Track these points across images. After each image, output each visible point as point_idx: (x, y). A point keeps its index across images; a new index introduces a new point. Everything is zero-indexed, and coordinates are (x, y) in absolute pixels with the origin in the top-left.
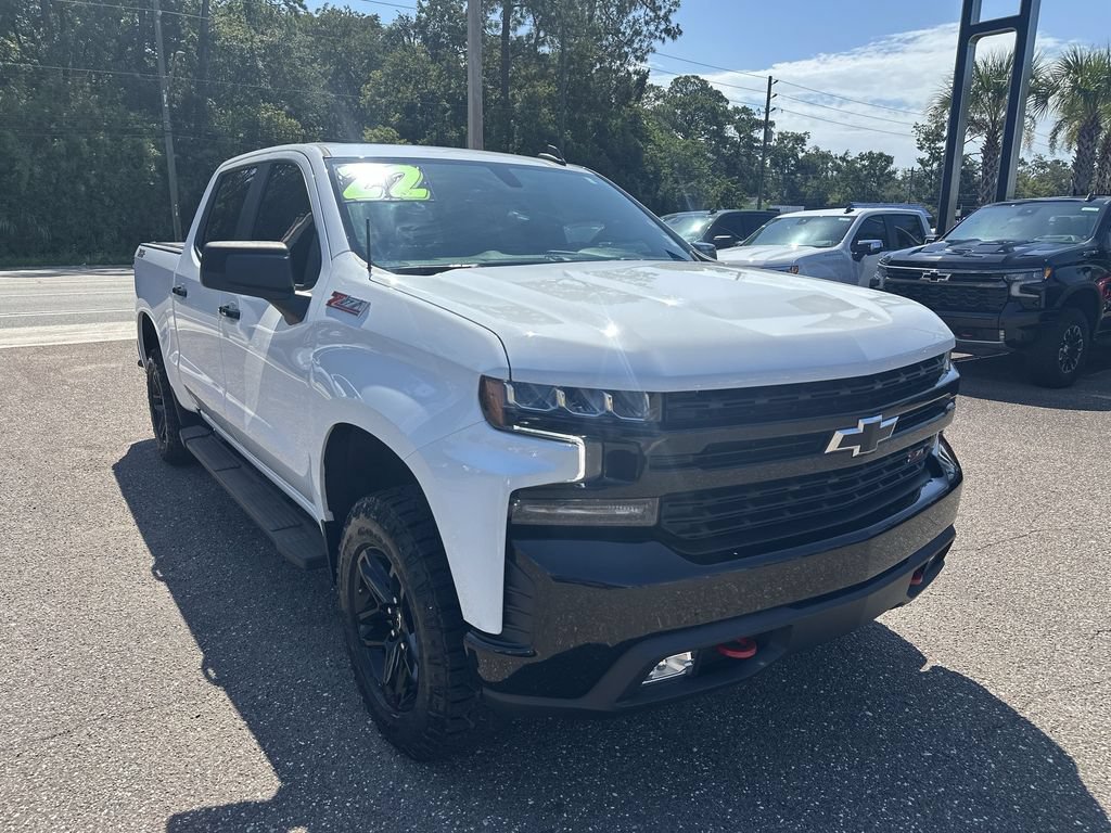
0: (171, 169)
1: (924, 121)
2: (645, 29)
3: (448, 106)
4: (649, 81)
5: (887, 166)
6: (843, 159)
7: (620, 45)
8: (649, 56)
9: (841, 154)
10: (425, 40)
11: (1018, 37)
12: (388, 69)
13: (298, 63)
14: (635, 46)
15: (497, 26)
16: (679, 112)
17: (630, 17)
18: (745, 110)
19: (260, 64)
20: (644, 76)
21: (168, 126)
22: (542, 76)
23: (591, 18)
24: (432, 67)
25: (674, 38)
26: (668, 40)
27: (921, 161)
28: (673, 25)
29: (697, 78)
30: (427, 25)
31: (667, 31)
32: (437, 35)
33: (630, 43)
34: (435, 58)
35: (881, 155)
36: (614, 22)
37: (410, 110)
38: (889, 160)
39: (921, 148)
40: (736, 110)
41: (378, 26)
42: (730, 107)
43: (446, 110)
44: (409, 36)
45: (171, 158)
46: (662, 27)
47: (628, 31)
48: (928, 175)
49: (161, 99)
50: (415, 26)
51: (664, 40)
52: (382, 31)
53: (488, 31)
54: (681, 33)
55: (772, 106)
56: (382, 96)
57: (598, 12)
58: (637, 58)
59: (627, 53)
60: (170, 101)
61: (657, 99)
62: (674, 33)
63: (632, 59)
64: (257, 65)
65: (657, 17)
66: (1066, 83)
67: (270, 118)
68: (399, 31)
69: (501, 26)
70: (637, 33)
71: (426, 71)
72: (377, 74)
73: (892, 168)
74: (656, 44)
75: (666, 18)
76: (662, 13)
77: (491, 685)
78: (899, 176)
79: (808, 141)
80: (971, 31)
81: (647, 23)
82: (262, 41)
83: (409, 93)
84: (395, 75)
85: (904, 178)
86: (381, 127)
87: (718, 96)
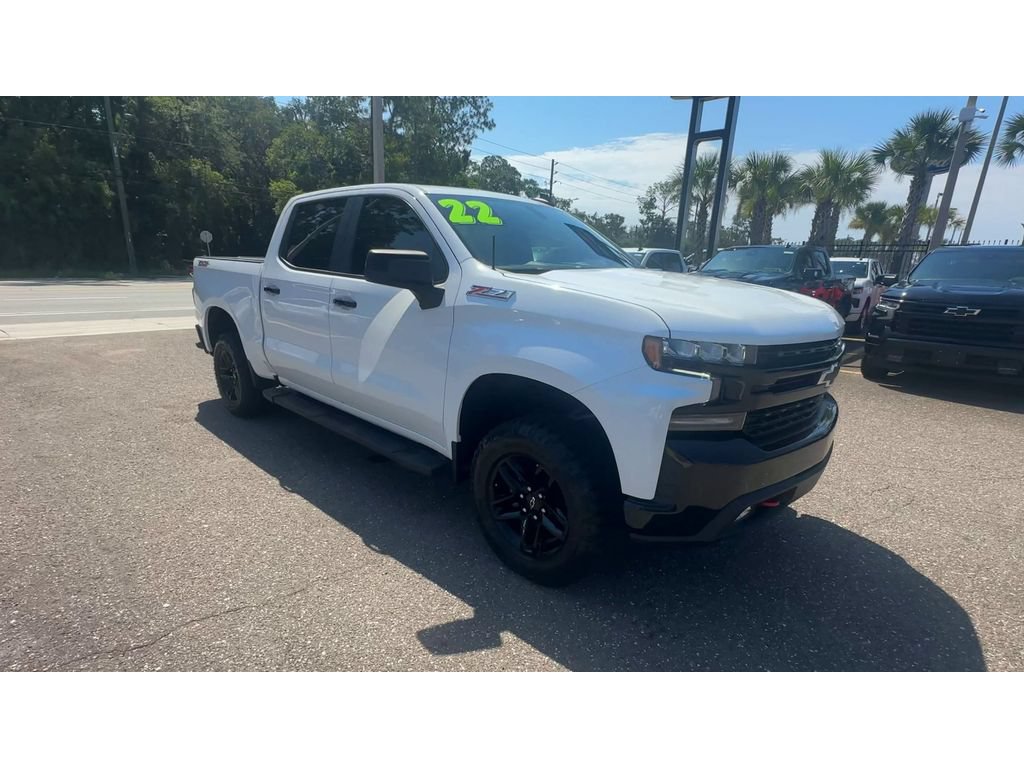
0: (123, 204)
1: (643, 194)
2: (470, 120)
3: (332, 167)
4: (471, 158)
5: (620, 224)
6: (593, 218)
7: (452, 131)
8: (473, 141)
9: (592, 215)
10: (313, 118)
11: (724, 144)
12: (286, 137)
13: (217, 129)
14: (465, 132)
15: (366, 111)
16: (488, 180)
17: (460, 112)
18: (532, 182)
19: (187, 128)
20: (467, 154)
21: (119, 173)
22: (400, 149)
23: (433, 110)
24: (320, 138)
25: (490, 128)
26: (486, 129)
27: (642, 221)
28: (489, 119)
29: (500, 157)
30: (314, 106)
31: (485, 123)
32: (322, 116)
33: (460, 130)
34: (321, 132)
35: (618, 216)
36: (448, 115)
37: (302, 169)
38: (622, 219)
39: (642, 212)
40: (526, 181)
41: (274, 105)
42: (522, 179)
43: (330, 171)
44: (301, 115)
45: (123, 197)
46: (482, 120)
47: (459, 122)
48: (646, 230)
49: (111, 151)
50: (304, 107)
51: (483, 130)
52: (277, 110)
53: (359, 115)
54: (495, 125)
55: (554, 180)
56: (282, 157)
57: (437, 107)
58: (465, 141)
59: (457, 137)
60: (119, 151)
61: (474, 170)
62: (490, 125)
63: (462, 142)
64: (184, 129)
65: (479, 113)
66: (748, 175)
67: (199, 170)
68: (292, 110)
69: (370, 112)
70: (466, 123)
71: (315, 142)
72: (277, 141)
73: (623, 225)
74: (478, 132)
75: (485, 115)
76: (482, 110)
77: (638, 531)
78: (628, 230)
79: (572, 205)
80: (695, 138)
81: (472, 117)
82: (187, 110)
83: (303, 156)
84: (290, 143)
85: (631, 232)
86: (283, 180)
87: (514, 171)
